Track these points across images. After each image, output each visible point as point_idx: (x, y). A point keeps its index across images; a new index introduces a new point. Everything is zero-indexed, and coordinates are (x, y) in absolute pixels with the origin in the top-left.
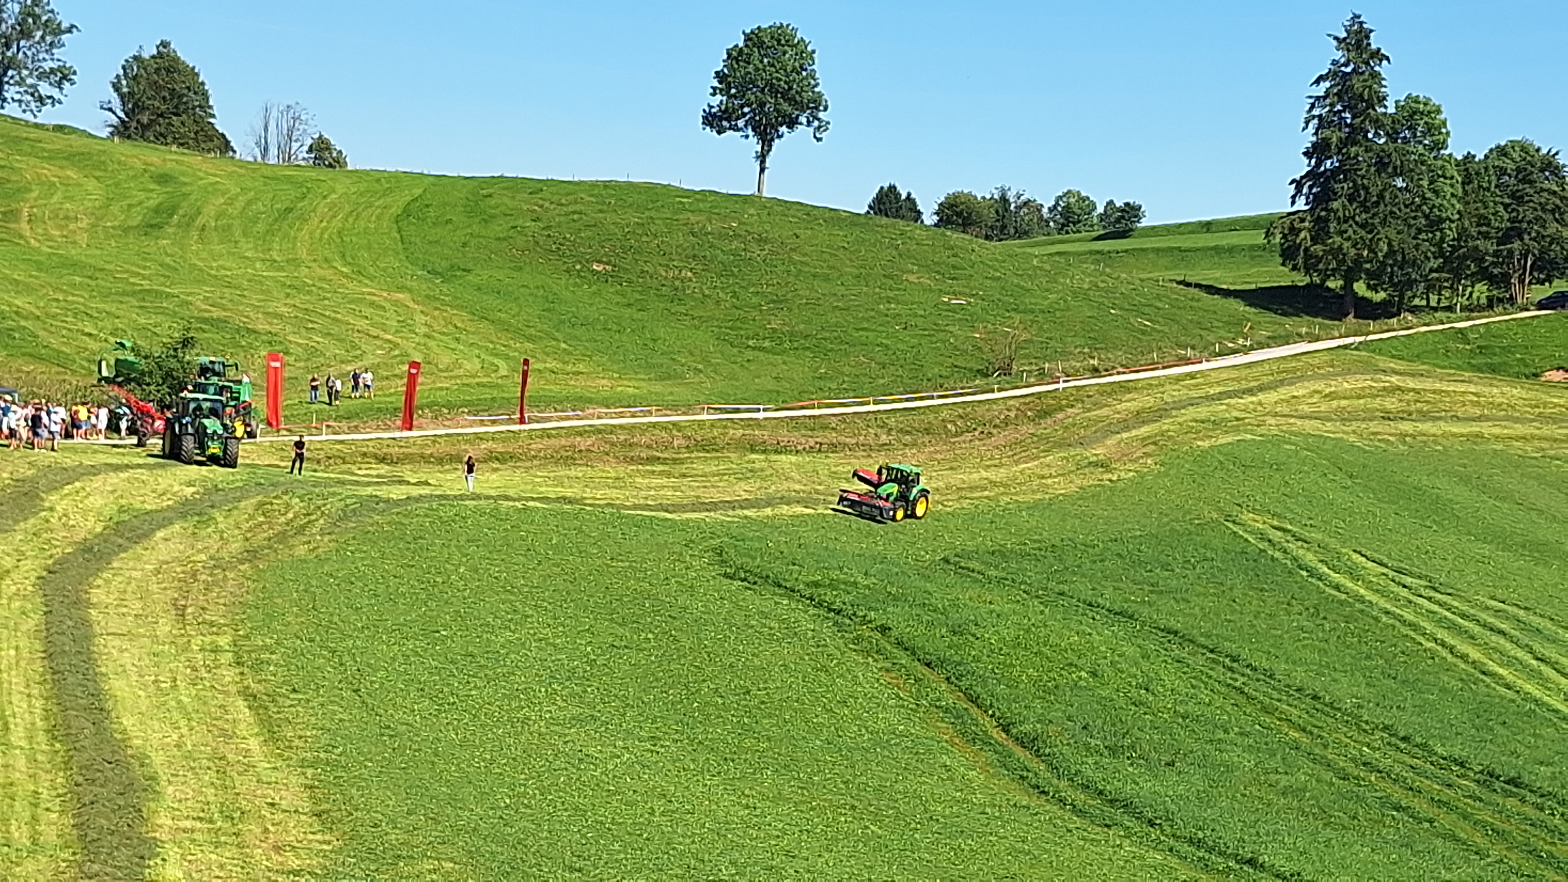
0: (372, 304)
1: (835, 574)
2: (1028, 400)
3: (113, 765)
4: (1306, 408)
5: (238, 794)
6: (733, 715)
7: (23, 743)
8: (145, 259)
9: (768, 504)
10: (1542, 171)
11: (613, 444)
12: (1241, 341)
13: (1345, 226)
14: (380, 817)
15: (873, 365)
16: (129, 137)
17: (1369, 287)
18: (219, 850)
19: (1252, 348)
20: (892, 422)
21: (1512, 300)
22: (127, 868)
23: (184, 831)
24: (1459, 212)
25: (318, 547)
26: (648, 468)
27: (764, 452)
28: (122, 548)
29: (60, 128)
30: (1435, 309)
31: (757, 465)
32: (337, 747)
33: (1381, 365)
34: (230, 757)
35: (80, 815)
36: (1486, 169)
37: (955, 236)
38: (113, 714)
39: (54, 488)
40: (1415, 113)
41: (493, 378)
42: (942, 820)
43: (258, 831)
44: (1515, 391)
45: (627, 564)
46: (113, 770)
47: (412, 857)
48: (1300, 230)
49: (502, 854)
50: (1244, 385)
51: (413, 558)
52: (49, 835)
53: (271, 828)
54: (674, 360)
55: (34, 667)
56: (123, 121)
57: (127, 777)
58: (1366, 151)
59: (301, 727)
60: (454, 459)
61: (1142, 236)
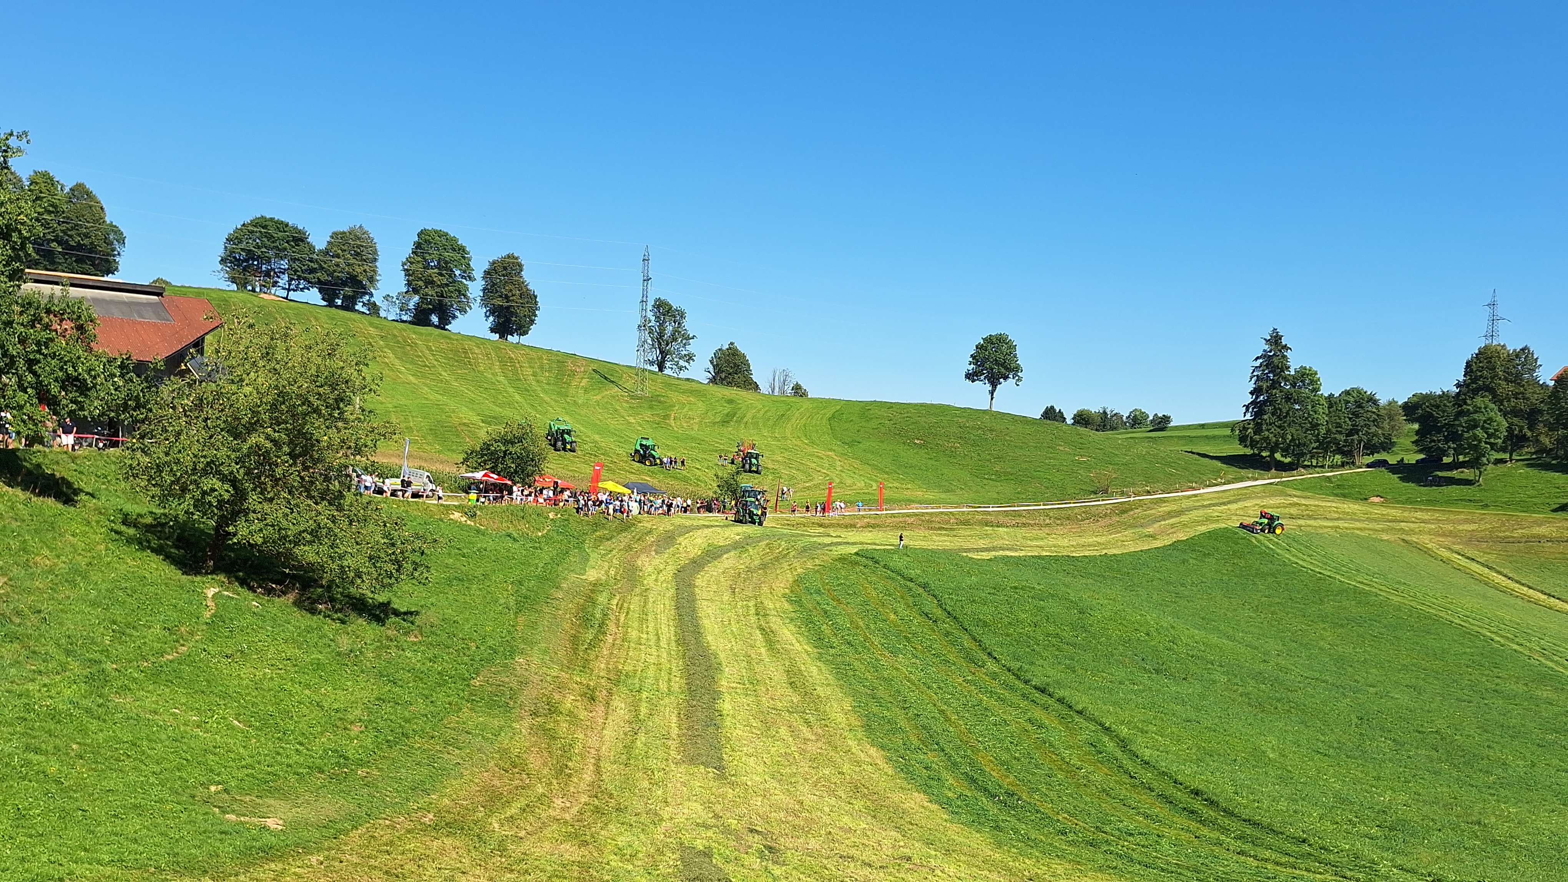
0: (818, 457)
1: (1024, 583)
2: (1116, 505)
3: (703, 657)
4: (1252, 512)
5: (756, 672)
7: (666, 646)
8: (722, 436)
9: (994, 550)
10: (1368, 402)
11: (923, 521)
12: (1219, 480)
13: (1270, 427)
15: (1043, 487)
16: (716, 383)
17: (1282, 456)
18: (747, 697)
19: (1224, 483)
20: (1051, 514)
21: (1353, 463)
22: (708, 703)
23: (732, 688)
24: (1326, 421)
26: (939, 532)
27: (992, 526)
28: (709, 562)
29: (688, 379)
30: (1315, 467)
31: (988, 532)
33: (1289, 493)
34: (753, 656)
35: (688, 679)
36: (1340, 401)
37: (1081, 429)
38: (703, 634)
39: (680, 535)
40: (1304, 375)
41: (870, 490)
43: (764, 689)
44: (1356, 507)
46: (703, 659)
48: (1248, 429)
50: (1221, 501)
52: (675, 687)
53: (770, 689)
54: (951, 483)
55: (672, 612)
56: (714, 377)
57: (709, 663)
58: (1281, 392)
60: (853, 526)
61: (1171, 430)
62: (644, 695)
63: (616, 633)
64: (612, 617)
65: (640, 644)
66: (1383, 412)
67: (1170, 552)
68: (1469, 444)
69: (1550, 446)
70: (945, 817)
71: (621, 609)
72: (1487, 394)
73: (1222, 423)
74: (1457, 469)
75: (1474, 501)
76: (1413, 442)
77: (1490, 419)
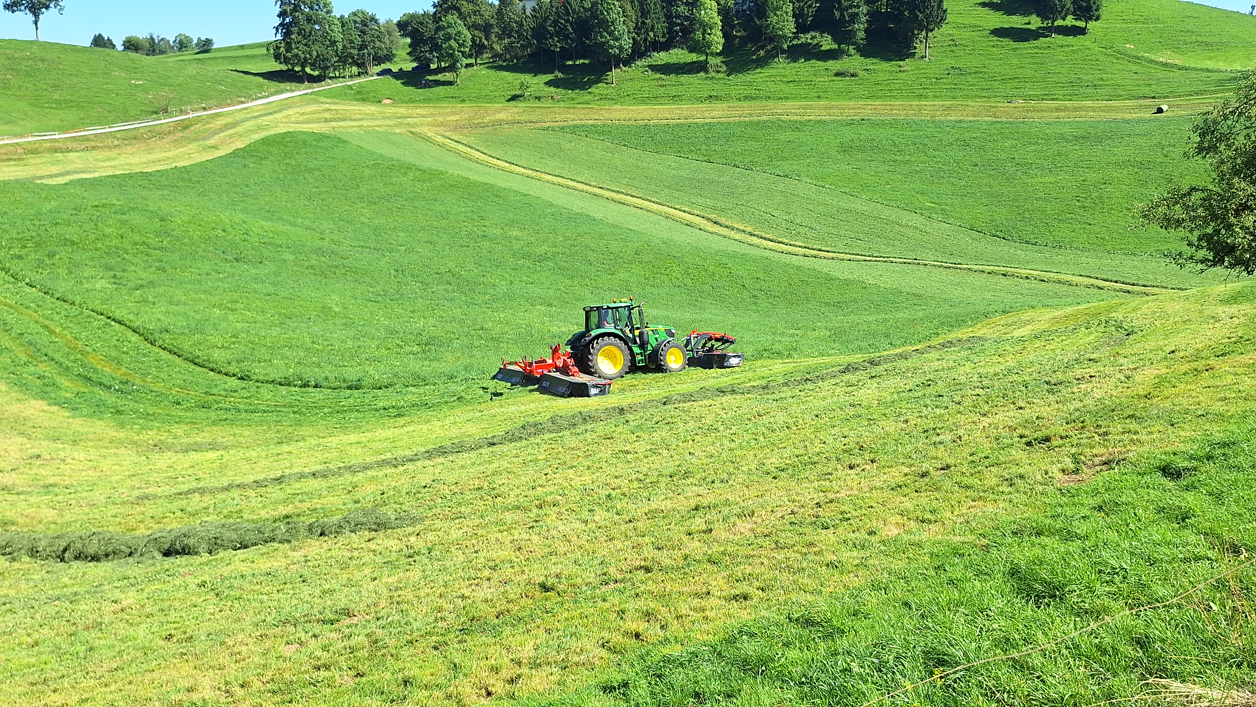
1: (104, 201)
2: (177, 122)
4: (294, 119)
10: (371, 21)
12: (263, 94)
13: (298, 45)
15: (105, 112)
17: (311, 69)
19: (268, 97)
20: (118, 135)
21: (366, 73)
24: (342, 39)
26: (8, 163)
27: (62, 152)
30: (339, 77)
31: (59, 159)
33: (321, 101)
36: (349, 21)
37: (132, 55)
44: (373, 108)
48: (280, 47)
50: (268, 111)
54: (11, 115)
58: (302, 14)
61: (215, 52)
66: (382, 29)
67: (231, 159)
68: (446, 53)
69: (500, 52)
70: (67, 414)
72: (455, 12)
73: (258, 43)
74: (441, 73)
75: (455, 98)
76: (408, 54)
77: (459, 32)
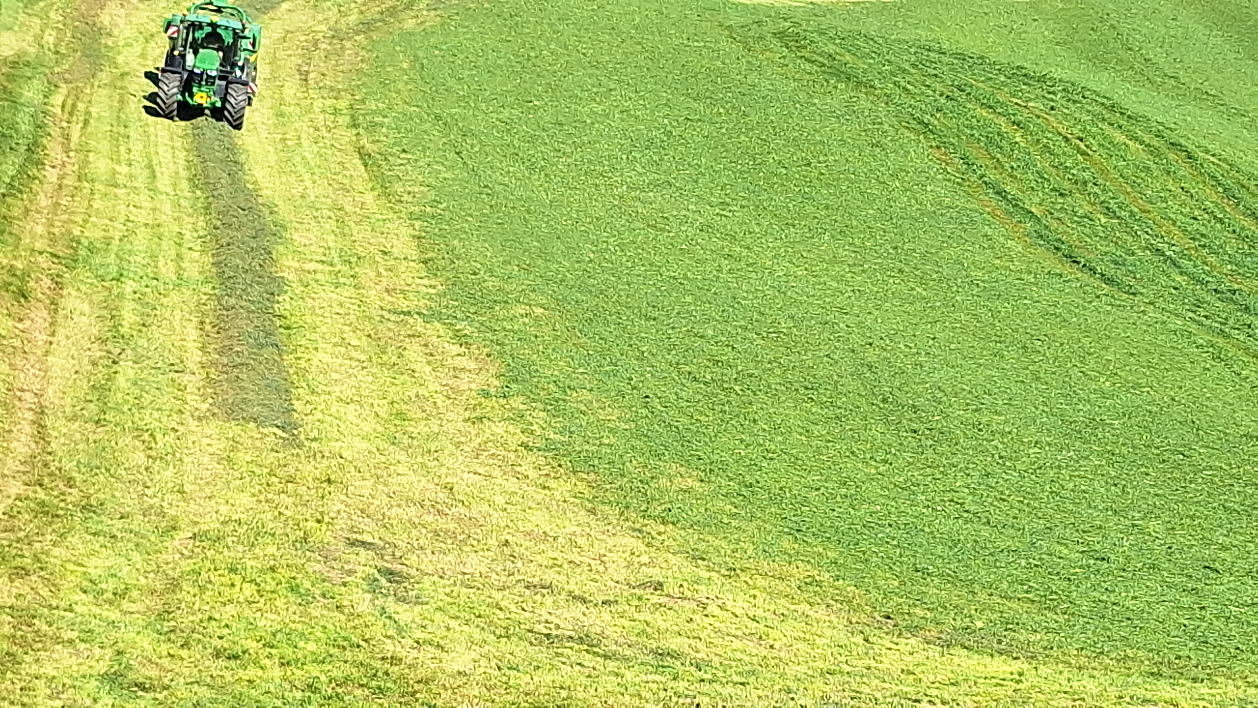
3: (247, 212)
5: (355, 241)
6: (795, 185)
7: (168, 190)
14: (479, 266)
18: (339, 289)
22: (259, 302)
23: (309, 272)
25: (425, 22)
32: (441, 203)
34: (348, 208)
35: (218, 254)
38: (246, 167)
42: (981, 284)
43: (373, 275)
45: (702, 44)
46: (246, 215)
47: (506, 302)
49: (587, 303)
51: (510, 33)
52: (192, 271)
53: (384, 273)
57: (259, 223)
59: (410, 183)
62: (129, 286)
63: (64, 164)
64: (55, 131)
65: (116, 186)
71: (71, 114)
